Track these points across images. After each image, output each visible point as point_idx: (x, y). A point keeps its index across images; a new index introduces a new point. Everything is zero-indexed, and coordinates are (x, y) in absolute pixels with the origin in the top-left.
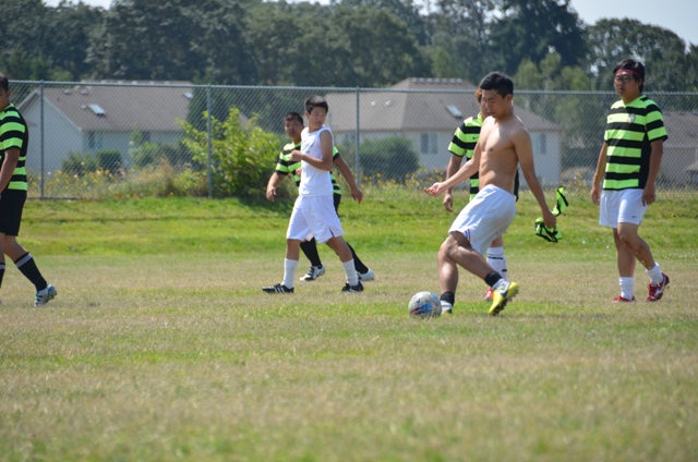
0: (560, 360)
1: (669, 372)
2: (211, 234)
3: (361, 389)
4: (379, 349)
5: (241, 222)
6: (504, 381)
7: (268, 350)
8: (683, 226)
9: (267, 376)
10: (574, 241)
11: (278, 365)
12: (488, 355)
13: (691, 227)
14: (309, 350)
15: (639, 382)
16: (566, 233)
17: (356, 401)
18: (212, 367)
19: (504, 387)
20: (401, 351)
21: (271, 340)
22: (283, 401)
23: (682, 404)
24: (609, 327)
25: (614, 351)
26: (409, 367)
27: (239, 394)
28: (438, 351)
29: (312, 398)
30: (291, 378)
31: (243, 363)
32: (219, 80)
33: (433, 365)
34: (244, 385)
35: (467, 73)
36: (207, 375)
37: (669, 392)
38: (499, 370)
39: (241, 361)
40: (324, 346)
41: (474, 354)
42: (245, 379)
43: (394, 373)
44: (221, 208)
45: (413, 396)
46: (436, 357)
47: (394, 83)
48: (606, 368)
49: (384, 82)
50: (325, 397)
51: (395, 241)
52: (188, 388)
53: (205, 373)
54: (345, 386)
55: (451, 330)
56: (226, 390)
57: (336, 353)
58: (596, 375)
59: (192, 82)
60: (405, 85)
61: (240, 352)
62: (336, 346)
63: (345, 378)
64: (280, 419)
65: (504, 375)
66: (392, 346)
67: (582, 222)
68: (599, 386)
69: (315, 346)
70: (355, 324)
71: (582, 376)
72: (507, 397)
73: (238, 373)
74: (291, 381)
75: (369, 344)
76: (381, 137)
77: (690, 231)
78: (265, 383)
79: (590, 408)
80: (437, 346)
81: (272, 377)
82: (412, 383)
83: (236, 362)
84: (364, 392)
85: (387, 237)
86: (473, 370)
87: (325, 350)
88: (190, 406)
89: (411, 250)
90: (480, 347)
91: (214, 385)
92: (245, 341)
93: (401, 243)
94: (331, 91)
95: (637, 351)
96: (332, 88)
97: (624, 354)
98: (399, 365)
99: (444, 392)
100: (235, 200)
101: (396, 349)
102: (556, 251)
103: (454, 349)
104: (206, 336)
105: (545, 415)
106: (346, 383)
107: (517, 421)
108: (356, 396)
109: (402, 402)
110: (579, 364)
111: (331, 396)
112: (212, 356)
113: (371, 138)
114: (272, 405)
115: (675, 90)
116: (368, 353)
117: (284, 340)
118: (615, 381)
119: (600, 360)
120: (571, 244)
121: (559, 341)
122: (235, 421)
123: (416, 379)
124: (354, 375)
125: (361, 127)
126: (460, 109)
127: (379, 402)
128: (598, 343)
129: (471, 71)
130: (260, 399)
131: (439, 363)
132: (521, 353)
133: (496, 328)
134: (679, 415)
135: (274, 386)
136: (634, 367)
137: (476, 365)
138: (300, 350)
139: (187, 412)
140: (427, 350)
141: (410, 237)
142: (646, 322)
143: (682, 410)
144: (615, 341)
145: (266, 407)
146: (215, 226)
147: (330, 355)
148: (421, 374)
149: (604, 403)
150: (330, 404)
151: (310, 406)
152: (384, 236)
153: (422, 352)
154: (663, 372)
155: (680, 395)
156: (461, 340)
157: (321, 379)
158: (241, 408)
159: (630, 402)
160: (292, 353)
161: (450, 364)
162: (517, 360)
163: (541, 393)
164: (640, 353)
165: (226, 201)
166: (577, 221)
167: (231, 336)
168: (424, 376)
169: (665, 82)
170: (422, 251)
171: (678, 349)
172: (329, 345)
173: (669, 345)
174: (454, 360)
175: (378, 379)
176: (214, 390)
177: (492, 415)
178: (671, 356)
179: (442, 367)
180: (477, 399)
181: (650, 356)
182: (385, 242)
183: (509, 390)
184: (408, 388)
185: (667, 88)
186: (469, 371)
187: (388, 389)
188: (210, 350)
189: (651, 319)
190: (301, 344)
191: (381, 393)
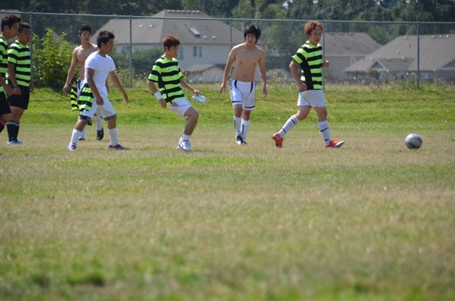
0: (262, 195)
1: (331, 203)
2: (33, 111)
3: (131, 215)
4: (144, 188)
5: (53, 104)
6: (225, 210)
7: (70, 189)
8: (342, 108)
9: (69, 206)
10: (272, 117)
11: (76, 199)
12: (215, 193)
13: (347, 109)
14: (97, 189)
15: (312, 210)
16: (267, 112)
17: (129, 222)
18: (32, 200)
19: (225, 213)
20: (158, 189)
21: (72, 182)
22: (79, 223)
23: (339, 224)
24: (294, 174)
25: (297, 189)
26: (163, 200)
27: (50, 218)
28: (182, 189)
29: (99, 221)
30: (85, 207)
31: (53, 198)
32: (39, 9)
33: (179, 199)
34: (53, 212)
35: (203, 6)
36: (29, 206)
37: (330, 216)
38: (222, 202)
39: (52, 196)
40: (107, 186)
41: (206, 191)
42: (54, 208)
43: (153, 204)
44: (39, 94)
45: (166, 219)
46: (181, 194)
47: (155, 13)
48: (292, 201)
49: (149, 12)
50: (107, 220)
51: (155, 117)
52: (16, 214)
53: (28, 204)
54: (121, 212)
55: (191, 175)
56: (42, 215)
57: (115, 191)
58: (285, 206)
59: (20, 10)
60: (162, 14)
61: (51, 190)
62: (115, 186)
63: (121, 207)
64: (77, 235)
65: (226, 205)
66: (153, 186)
67: (277, 105)
68: (286, 212)
69: (102, 186)
70: (128, 171)
71: (276, 206)
72: (227, 220)
73: (50, 204)
74: (85, 210)
75: (137, 185)
76: (147, 48)
77: (346, 111)
78: (67, 211)
79: (280, 227)
80: (182, 186)
81: (72, 207)
82: (165, 211)
83: (49, 197)
84: (134, 217)
85: (150, 114)
86: (206, 202)
87: (108, 189)
88: (17, 226)
89: (165, 123)
90: (210, 187)
91: (33, 212)
92: (55, 183)
93: (159, 118)
94: (113, 18)
95: (311, 189)
96: (115, 15)
97: (303, 191)
98: (157, 199)
99: (186, 217)
100: (49, 89)
101: (155, 188)
102: (260, 124)
103: (193, 189)
104: (29, 179)
105: (252, 232)
106: (121, 211)
107: (233, 236)
108: (128, 219)
109: (158, 224)
110: (273, 198)
111: (111, 220)
112: (33, 193)
113: (140, 48)
114: (72, 225)
115: (337, 19)
116: (137, 191)
117: (81, 182)
118: (297, 209)
119: (288, 196)
120: (270, 119)
121: (261, 183)
122: (47, 236)
123: (168, 208)
124: (127, 206)
125: (133, 42)
126: (198, 30)
127: (143, 223)
128: (286, 184)
129: (206, 5)
130: (64, 221)
131: (183, 198)
132: (236, 191)
133: (221, 175)
134: (336, 231)
135: (73, 212)
136: (309, 201)
137: (207, 199)
138: (91, 189)
139: (15, 230)
140: (175, 189)
141: (165, 114)
142: (317, 170)
143: (339, 228)
144: (297, 183)
145: (68, 227)
146: (35, 106)
147: (111, 192)
148: (171, 205)
149: (290, 223)
150: (111, 225)
151: (98, 226)
152: (148, 113)
153: (172, 190)
154: (327, 203)
155: (338, 218)
156: (197, 182)
157: (105, 208)
158: (52, 227)
159: (306, 223)
160: (86, 191)
161: (190, 198)
162: (234, 195)
163: (249, 217)
164: (313, 191)
165: (42, 89)
166: (274, 104)
167: (45, 179)
168: (173, 206)
169: (331, 13)
170: (173, 124)
171: (338, 188)
172: (111, 185)
173: (332, 185)
174: (193, 196)
175: (143, 208)
176: (34, 216)
177: (217, 232)
178: (333, 193)
179: (185, 200)
180: (207, 221)
181: (319, 193)
182: (148, 118)
183: (228, 215)
184: (162, 214)
185: (332, 18)
186: (203, 203)
187: (149, 215)
188: (31, 189)
189: (321, 169)
190: (93, 185)
191: (144, 217)
